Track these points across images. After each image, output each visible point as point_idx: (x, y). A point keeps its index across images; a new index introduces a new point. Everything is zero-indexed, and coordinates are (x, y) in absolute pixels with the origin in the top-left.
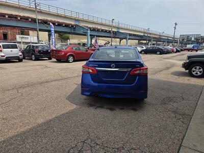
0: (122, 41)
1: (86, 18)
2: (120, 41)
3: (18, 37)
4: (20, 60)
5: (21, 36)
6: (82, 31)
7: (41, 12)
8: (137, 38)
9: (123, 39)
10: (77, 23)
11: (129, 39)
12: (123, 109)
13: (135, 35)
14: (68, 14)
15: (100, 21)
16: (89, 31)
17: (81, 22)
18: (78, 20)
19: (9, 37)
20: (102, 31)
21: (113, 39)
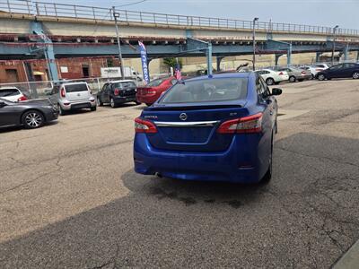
0: (280, 58)
1: (205, 24)
2: (277, 57)
3: (103, 70)
4: (93, 109)
5: (108, 69)
6: (198, 48)
7: (128, 26)
8: (313, 48)
9: (282, 53)
10: (189, 36)
11: (293, 52)
12: (211, 201)
13: (307, 43)
14: (173, 22)
15: (232, 26)
16: (210, 48)
17: (197, 32)
18: (191, 30)
19: (92, 72)
20: (238, 43)
21: (257, 56)
